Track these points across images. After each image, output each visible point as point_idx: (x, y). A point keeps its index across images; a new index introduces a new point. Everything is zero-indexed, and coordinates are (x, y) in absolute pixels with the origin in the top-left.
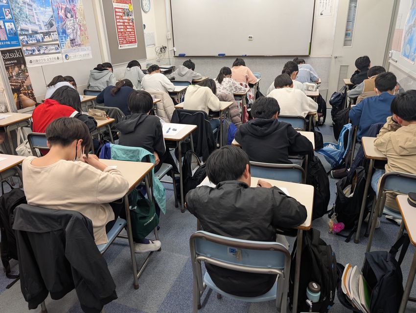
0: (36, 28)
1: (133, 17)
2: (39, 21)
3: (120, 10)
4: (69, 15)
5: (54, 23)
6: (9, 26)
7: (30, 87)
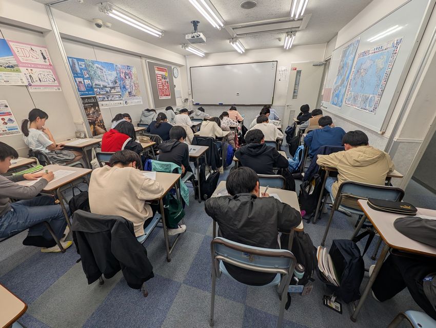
0: (106, 84)
1: (168, 80)
2: (107, 80)
3: (160, 76)
4: (127, 77)
5: (117, 81)
6: (87, 82)
7: (102, 121)
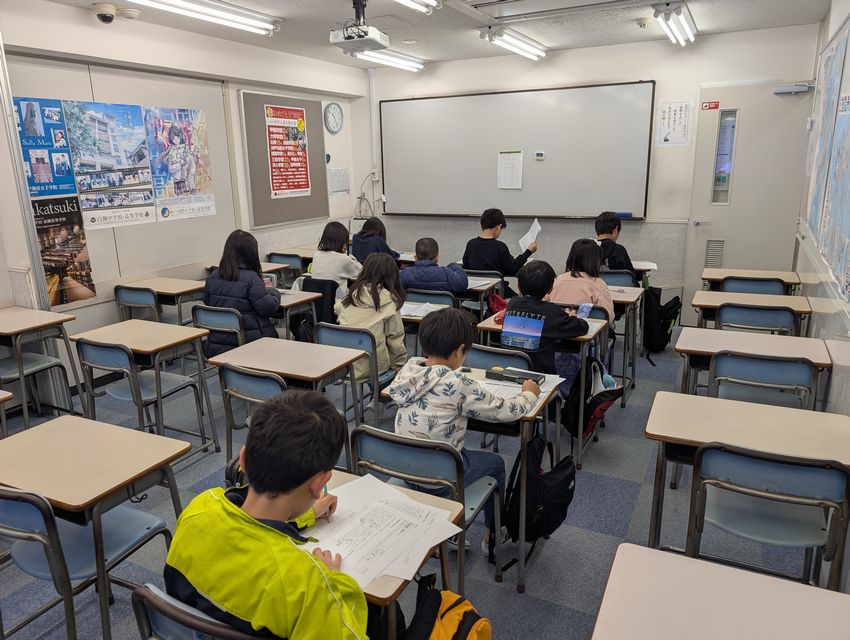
0: (110, 162)
1: (306, 142)
2: (117, 150)
3: (281, 130)
4: (177, 140)
5: (146, 153)
6: (59, 158)
7: (85, 265)
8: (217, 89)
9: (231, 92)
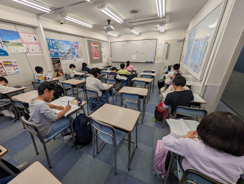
1: (98, 49)
2: (65, 49)
3: (94, 47)
4: (76, 48)
5: (71, 50)
8: (82, 39)
9: (85, 39)
